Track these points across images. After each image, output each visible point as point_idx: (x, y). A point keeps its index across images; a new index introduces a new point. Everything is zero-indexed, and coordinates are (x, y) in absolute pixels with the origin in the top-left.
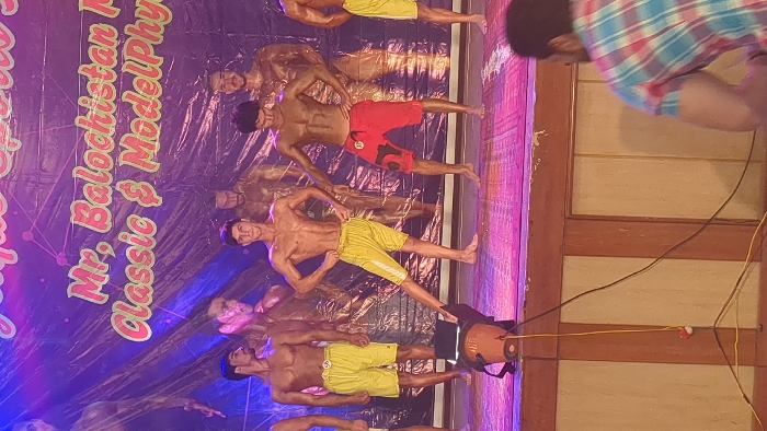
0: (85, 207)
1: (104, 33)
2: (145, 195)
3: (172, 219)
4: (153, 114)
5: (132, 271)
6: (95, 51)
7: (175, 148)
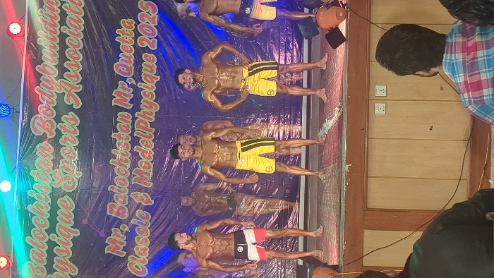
0: (114, 206)
1: (125, 117)
2: (145, 199)
3: (159, 212)
4: (150, 157)
5: (138, 239)
6: (120, 126)
7: (160, 175)
